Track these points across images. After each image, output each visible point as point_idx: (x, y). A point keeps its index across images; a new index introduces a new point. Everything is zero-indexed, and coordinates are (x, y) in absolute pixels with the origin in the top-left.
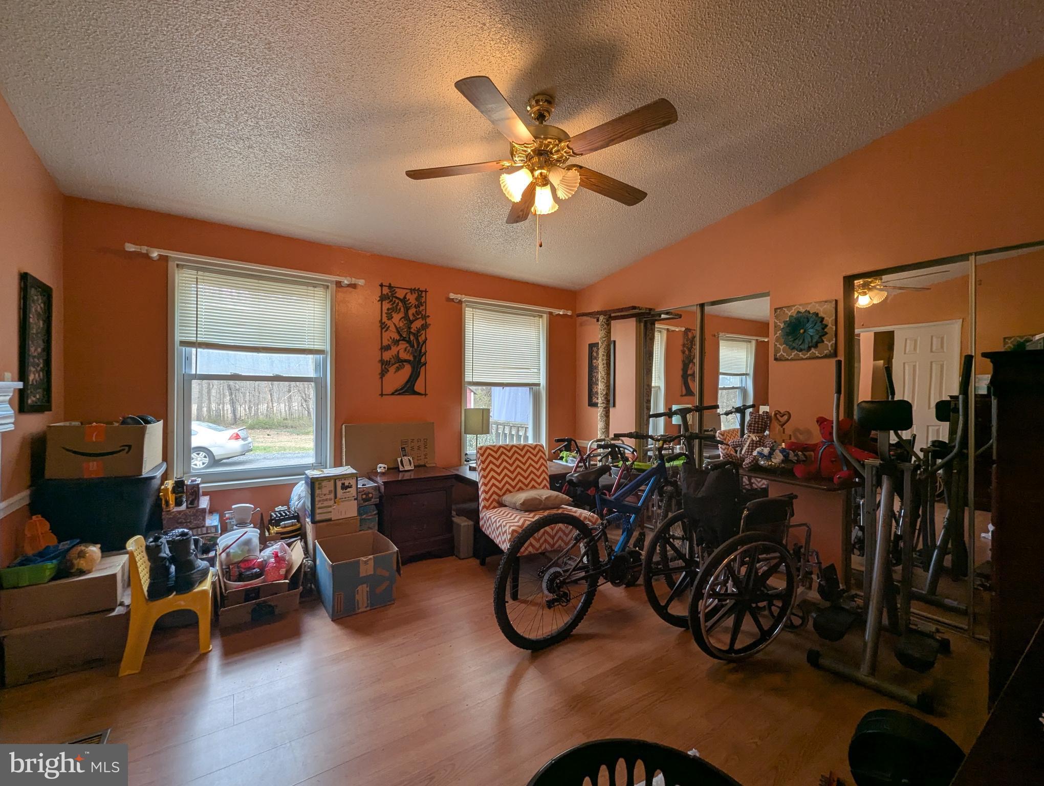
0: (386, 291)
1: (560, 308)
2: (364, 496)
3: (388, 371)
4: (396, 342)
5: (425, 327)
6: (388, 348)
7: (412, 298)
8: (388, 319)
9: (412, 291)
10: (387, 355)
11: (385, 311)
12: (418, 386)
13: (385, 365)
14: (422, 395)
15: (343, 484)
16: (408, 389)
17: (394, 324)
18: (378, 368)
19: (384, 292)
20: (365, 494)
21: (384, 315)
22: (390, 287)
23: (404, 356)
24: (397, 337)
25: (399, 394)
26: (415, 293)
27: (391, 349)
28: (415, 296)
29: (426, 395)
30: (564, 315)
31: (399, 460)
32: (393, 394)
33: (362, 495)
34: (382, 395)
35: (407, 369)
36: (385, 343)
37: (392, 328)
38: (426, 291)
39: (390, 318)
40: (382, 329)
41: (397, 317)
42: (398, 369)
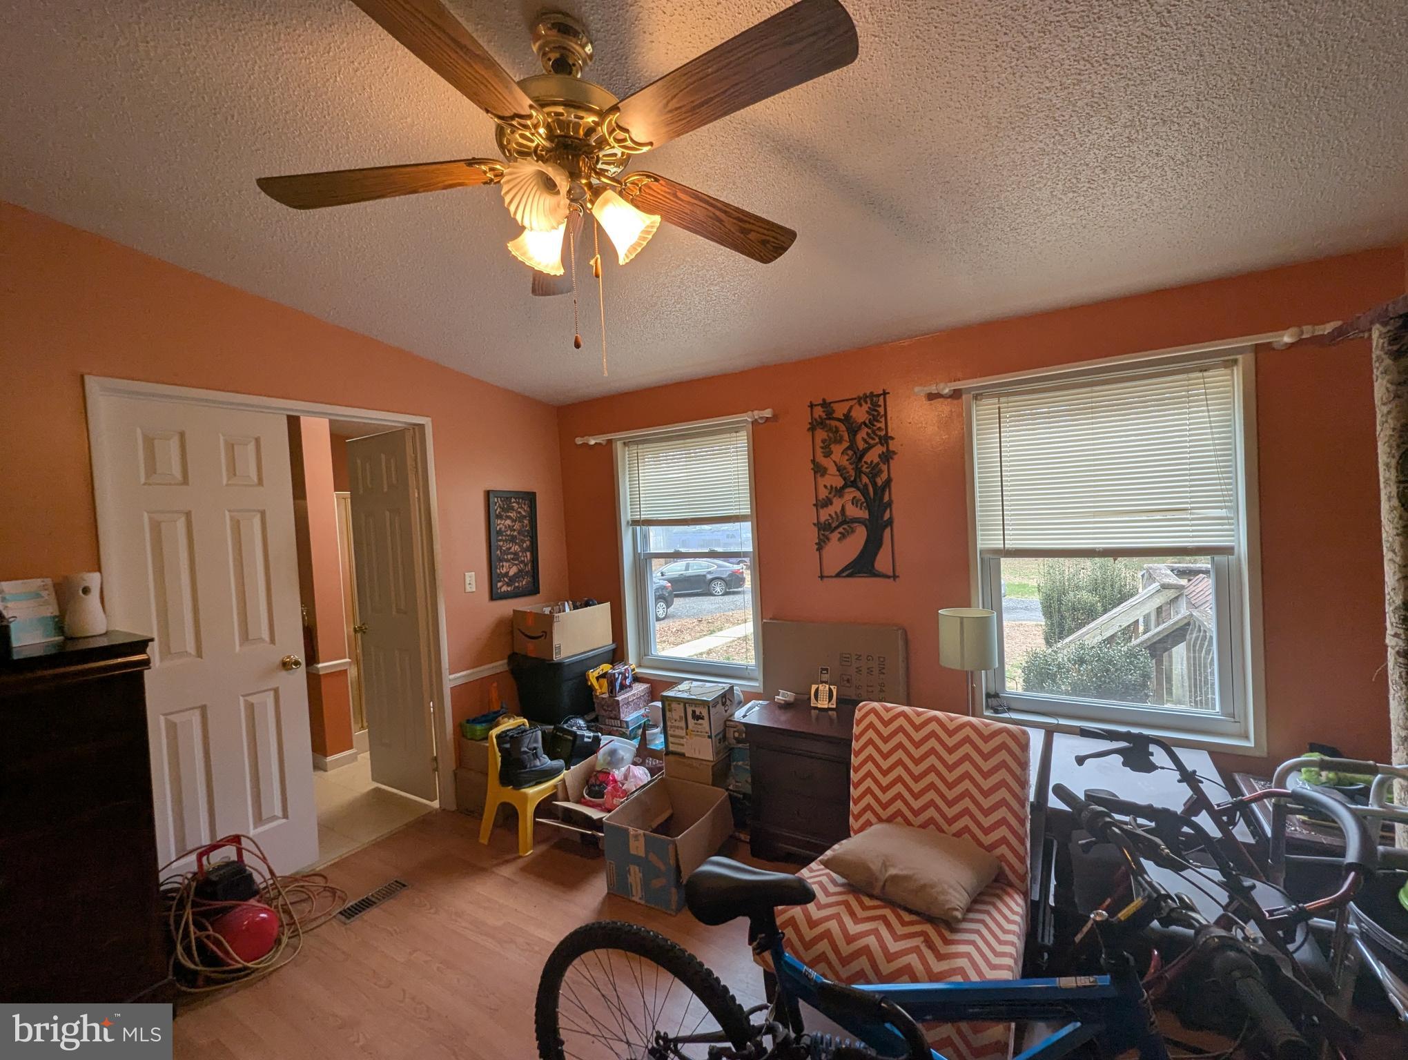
0: (819, 412)
1: (1283, 327)
2: (737, 735)
3: (828, 539)
4: (839, 492)
5: (887, 457)
6: (827, 503)
7: (860, 414)
8: (825, 457)
9: (860, 400)
10: (825, 515)
11: (819, 443)
12: (882, 562)
13: (824, 529)
14: (889, 577)
15: (694, 712)
16: (863, 566)
17: (834, 462)
18: (813, 535)
19: (816, 416)
20: (737, 731)
21: (819, 452)
22: (825, 404)
23: (853, 512)
24: (839, 482)
25: (848, 576)
26: (866, 403)
27: (831, 504)
28: (865, 407)
29: (895, 577)
30: (1300, 343)
31: (814, 687)
32: (838, 575)
33: (734, 732)
34: (822, 577)
35: (861, 534)
36: (823, 494)
37: (832, 469)
38: (885, 393)
39: (828, 454)
40: (815, 473)
41: (837, 450)
42: (843, 536)
